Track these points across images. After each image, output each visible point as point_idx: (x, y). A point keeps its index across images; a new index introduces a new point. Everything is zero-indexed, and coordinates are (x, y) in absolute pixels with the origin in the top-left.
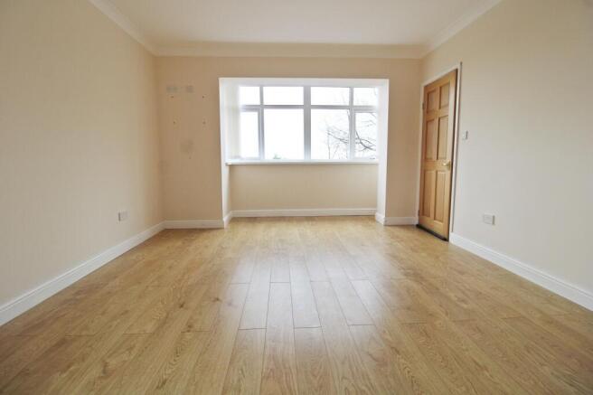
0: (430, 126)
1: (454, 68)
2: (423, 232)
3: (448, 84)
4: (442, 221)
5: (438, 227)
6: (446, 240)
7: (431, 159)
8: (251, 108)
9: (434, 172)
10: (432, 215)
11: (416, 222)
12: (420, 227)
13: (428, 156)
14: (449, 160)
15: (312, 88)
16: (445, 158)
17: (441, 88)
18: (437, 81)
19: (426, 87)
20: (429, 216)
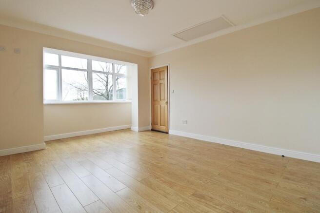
0: (156, 87)
1: (166, 65)
2: (154, 132)
3: (164, 71)
4: (165, 126)
5: (163, 128)
6: (167, 133)
7: (157, 100)
8: (52, 67)
9: (159, 106)
10: (159, 124)
11: (151, 129)
12: (153, 130)
13: (155, 99)
14: (166, 101)
15: (93, 61)
16: (164, 100)
17: (160, 72)
18: (158, 68)
19: (152, 70)
20: (157, 125)
